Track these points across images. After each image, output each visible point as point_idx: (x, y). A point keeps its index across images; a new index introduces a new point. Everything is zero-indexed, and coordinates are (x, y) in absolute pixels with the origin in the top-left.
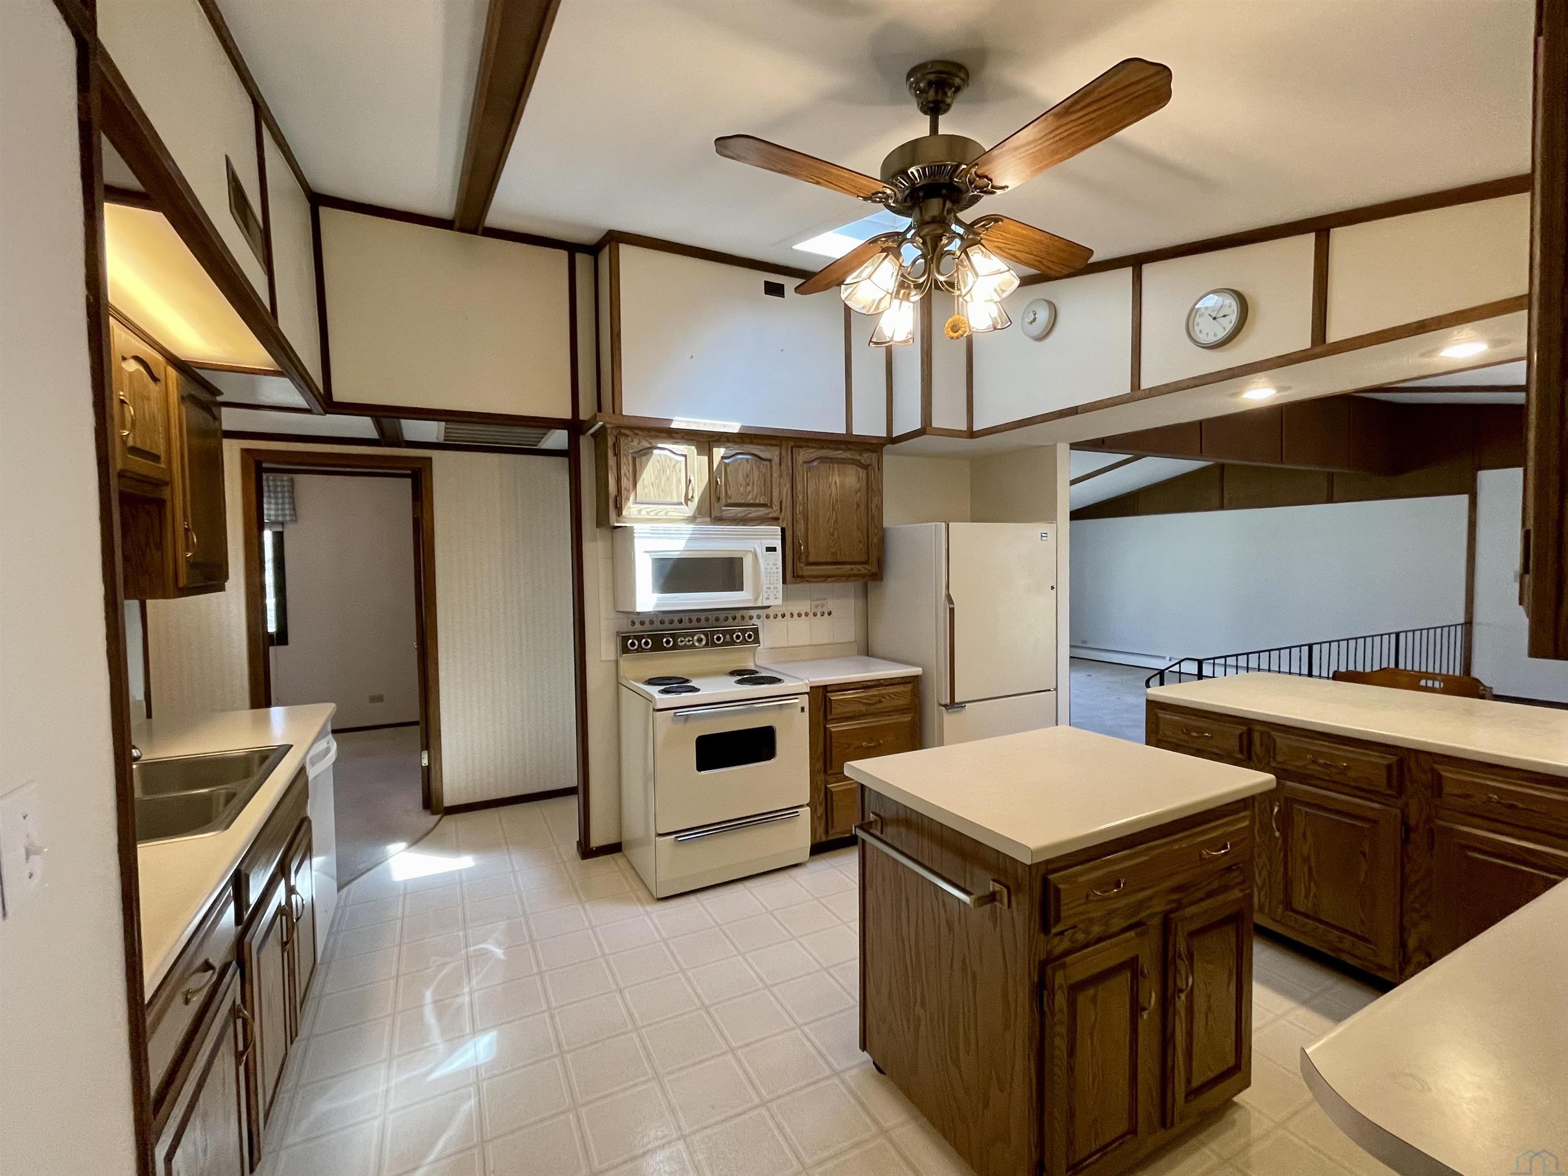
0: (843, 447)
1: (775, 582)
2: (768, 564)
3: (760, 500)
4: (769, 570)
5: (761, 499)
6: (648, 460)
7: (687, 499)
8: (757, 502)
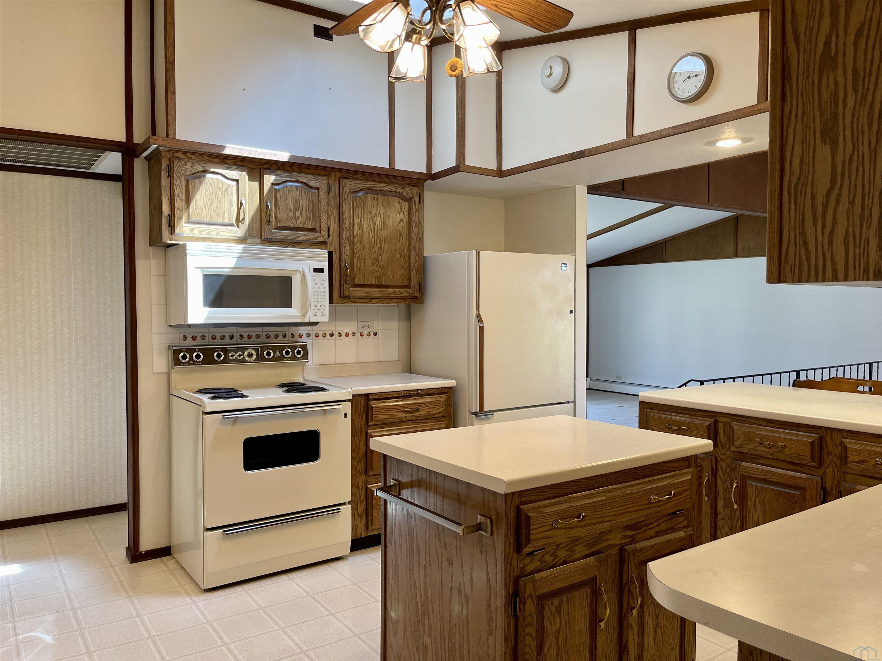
0: (387, 180)
1: (322, 300)
2: (316, 284)
3: (308, 225)
4: (316, 289)
5: (310, 224)
6: (201, 183)
7: (239, 221)
8: (306, 226)
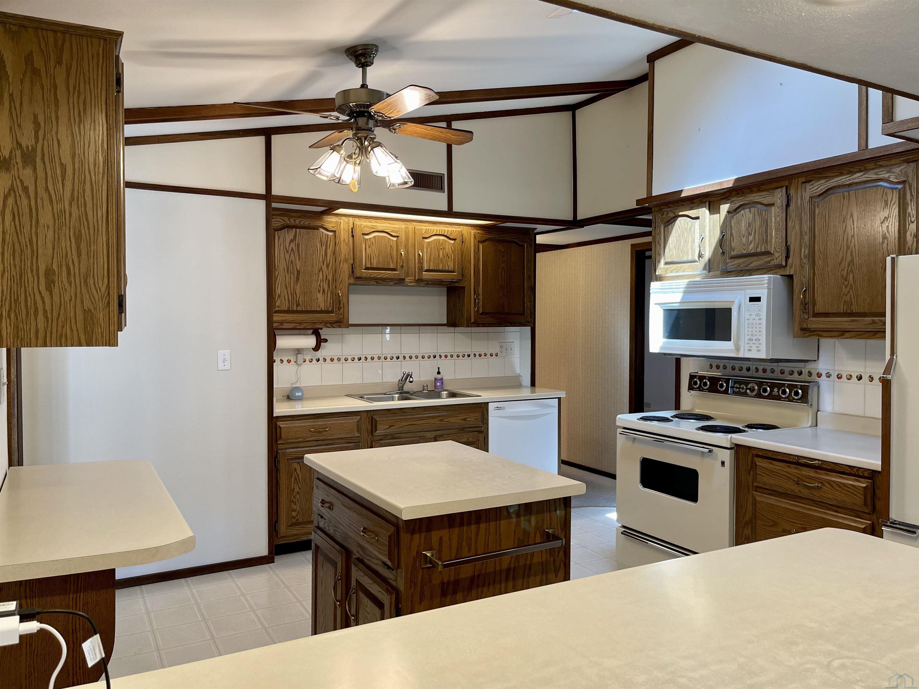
2: (750, 315)
3: (761, 249)
4: (751, 321)
5: (763, 247)
7: (700, 256)
8: (759, 250)
